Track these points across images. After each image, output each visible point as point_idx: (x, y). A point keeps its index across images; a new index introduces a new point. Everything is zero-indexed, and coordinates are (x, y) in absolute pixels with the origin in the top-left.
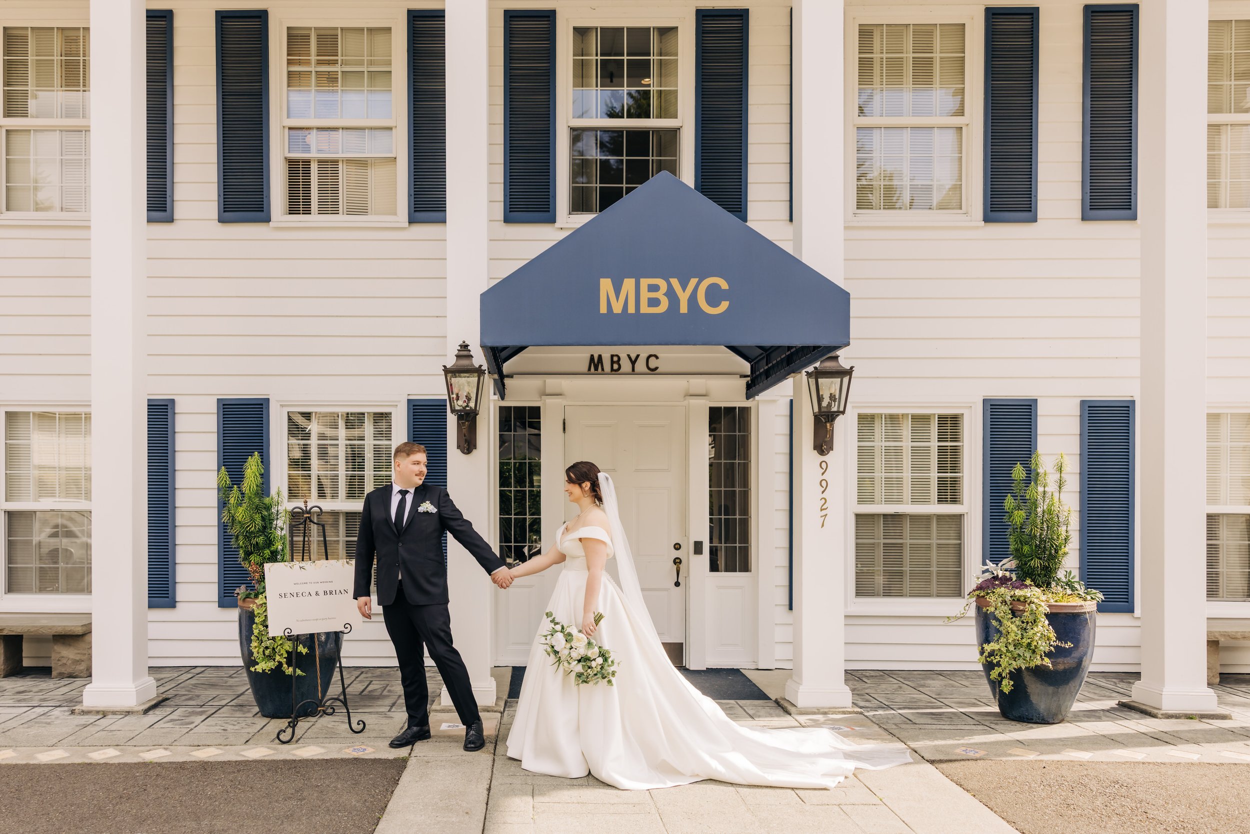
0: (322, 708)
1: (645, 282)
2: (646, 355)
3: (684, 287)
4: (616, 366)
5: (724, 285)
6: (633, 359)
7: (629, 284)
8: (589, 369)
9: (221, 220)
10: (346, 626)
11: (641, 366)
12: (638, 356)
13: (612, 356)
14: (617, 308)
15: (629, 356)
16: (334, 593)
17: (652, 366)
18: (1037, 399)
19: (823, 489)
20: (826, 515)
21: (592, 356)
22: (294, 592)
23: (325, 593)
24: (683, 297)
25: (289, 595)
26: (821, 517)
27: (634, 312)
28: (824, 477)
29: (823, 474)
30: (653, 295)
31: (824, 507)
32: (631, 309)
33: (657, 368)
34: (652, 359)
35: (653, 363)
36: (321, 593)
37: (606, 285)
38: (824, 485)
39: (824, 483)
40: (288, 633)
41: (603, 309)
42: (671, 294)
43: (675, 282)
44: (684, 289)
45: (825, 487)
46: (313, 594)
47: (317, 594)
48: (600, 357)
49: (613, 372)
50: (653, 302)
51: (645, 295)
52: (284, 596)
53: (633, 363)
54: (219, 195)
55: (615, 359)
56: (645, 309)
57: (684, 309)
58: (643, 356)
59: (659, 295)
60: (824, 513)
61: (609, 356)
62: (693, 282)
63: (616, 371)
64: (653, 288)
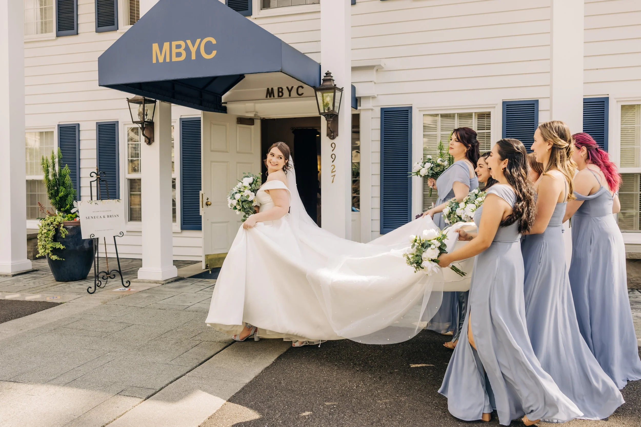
0: (109, 275)
1: (174, 44)
2: (297, 87)
3: (193, 44)
4: (280, 94)
5: (214, 41)
6: (290, 89)
7: (166, 45)
8: (267, 97)
9: (97, 31)
10: (121, 233)
11: (294, 93)
12: (292, 87)
13: (279, 88)
14: (161, 60)
15: (287, 88)
16: (112, 216)
17: (300, 93)
18: (538, 100)
19: (333, 160)
20: (335, 175)
21: (268, 89)
22: (93, 216)
23: (108, 216)
24: (193, 50)
25: (90, 218)
26: (332, 176)
27: (169, 61)
28: (334, 152)
29: (333, 150)
30: (178, 50)
31: (334, 170)
32: (168, 60)
33: (302, 94)
34: (300, 89)
35: (300, 91)
36: (106, 216)
37: (155, 47)
38: (333, 157)
39: (333, 156)
40: (92, 236)
41: (154, 61)
42: (187, 49)
43: (189, 42)
44: (193, 46)
45: (334, 158)
46: (102, 217)
47: (104, 217)
48: (272, 89)
49: (279, 98)
50: (179, 55)
51: (174, 51)
52: (88, 218)
53: (290, 91)
54: (96, 19)
55: (280, 90)
56: (175, 59)
57: (194, 57)
58: (295, 87)
59: (181, 50)
60: (333, 174)
61: (277, 88)
62: (198, 41)
63: (280, 97)
64: (178, 47)
